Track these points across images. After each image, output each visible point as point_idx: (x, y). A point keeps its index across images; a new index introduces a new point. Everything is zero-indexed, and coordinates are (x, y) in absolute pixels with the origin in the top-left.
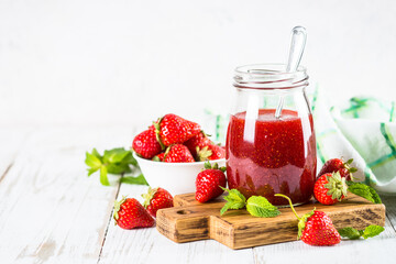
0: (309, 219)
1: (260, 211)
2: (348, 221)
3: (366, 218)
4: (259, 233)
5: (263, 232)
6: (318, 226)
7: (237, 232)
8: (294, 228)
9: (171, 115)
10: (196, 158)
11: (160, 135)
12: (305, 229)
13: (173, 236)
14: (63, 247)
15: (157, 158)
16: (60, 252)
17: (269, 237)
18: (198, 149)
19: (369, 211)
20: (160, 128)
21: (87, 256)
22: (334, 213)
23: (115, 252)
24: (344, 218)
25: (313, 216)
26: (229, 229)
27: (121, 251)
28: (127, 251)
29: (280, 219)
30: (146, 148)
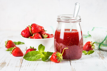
9: (34, 24)
10: (43, 38)
11: (31, 30)
14: (9, 64)
15: (30, 37)
16: (8, 65)
18: (43, 35)
20: (31, 28)
21: (16, 67)
23: (26, 66)
27: (28, 66)
28: (30, 65)
30: (26, 34)
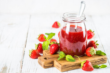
0: (84, 64)
1: (70, 59)
2: (96, 62)
3: (101, 61)
4: (69, 67)
5: (70, 67)
6: (87, 66)
7: (62, 67)
8: (80, 65)
12: (83, 66)
13: (43, 66)
17: (72, 68)
19: (102, 59)
22: (92, 60)
24: (95, 61)
25: (86, 62)
26: (60, 66)
29: (76, 62)
